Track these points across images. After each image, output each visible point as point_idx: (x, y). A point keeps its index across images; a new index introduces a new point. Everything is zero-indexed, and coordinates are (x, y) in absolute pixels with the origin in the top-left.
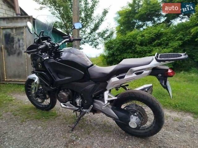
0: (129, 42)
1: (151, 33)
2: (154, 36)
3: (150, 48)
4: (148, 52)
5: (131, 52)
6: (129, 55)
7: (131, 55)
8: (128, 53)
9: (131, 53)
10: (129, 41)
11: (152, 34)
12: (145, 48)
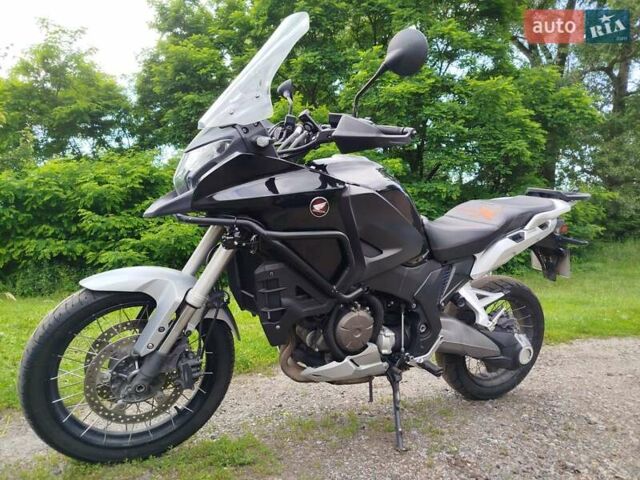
0: (47, 198)
1: (129, 175)
2: (140, 184)
3: (130, 222)
4: (125, 235)
5: (53, 234)
6: (47, 244)
7: (58, 246)
8: (42, 236)
9: (54, 236)
10: (45, 193)
11: (133, 177)
12: (113, 221)
